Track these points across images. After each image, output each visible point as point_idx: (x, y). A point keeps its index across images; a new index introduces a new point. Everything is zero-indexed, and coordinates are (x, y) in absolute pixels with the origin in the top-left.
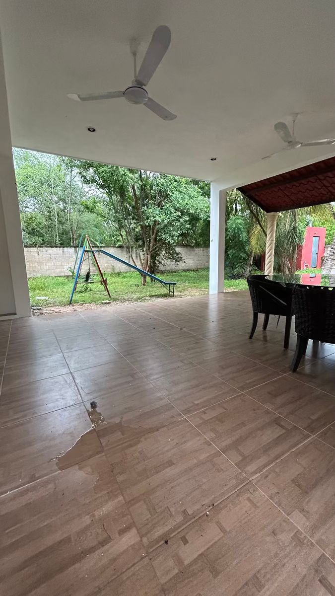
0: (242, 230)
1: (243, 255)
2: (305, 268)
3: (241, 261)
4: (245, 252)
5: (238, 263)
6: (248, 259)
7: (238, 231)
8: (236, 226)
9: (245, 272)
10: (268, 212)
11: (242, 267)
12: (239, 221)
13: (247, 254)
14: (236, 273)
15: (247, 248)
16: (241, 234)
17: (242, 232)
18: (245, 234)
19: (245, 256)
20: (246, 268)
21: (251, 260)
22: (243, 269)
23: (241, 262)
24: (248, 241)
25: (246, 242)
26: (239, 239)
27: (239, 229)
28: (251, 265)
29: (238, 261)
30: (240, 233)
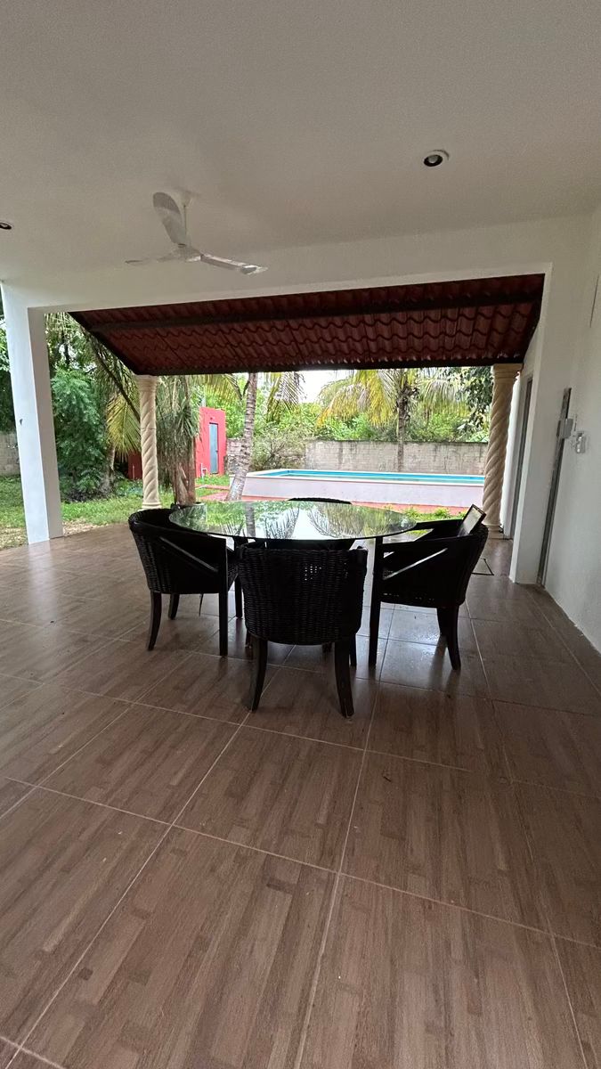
0: (87, 401)
1: (95, 453)
2: (203, 475)
3: (91, 463)
4: (98, 446)
5: (86, 466)
6: (104, 459)
7: (78, 403)
8: (72, 392)
9: (102, 484)
10: (138, 373)
11: (93, 476)
12: (79, 383)
13: (102, 450)
14: (82, 487)
15: (100, 437)
16: (86, 409)
17: (85, 404)
18: (92, 410)
19: (99, 455)
20: (103, 476)
21: (110, 461)
22: (97, 478)
23: (91, 466)
24: (101, 423)
25: (96, 425)
26: (81, 419)
27: (80, 399)
28: (111, 471)
29: (85, 463)
30: (82, 406)
